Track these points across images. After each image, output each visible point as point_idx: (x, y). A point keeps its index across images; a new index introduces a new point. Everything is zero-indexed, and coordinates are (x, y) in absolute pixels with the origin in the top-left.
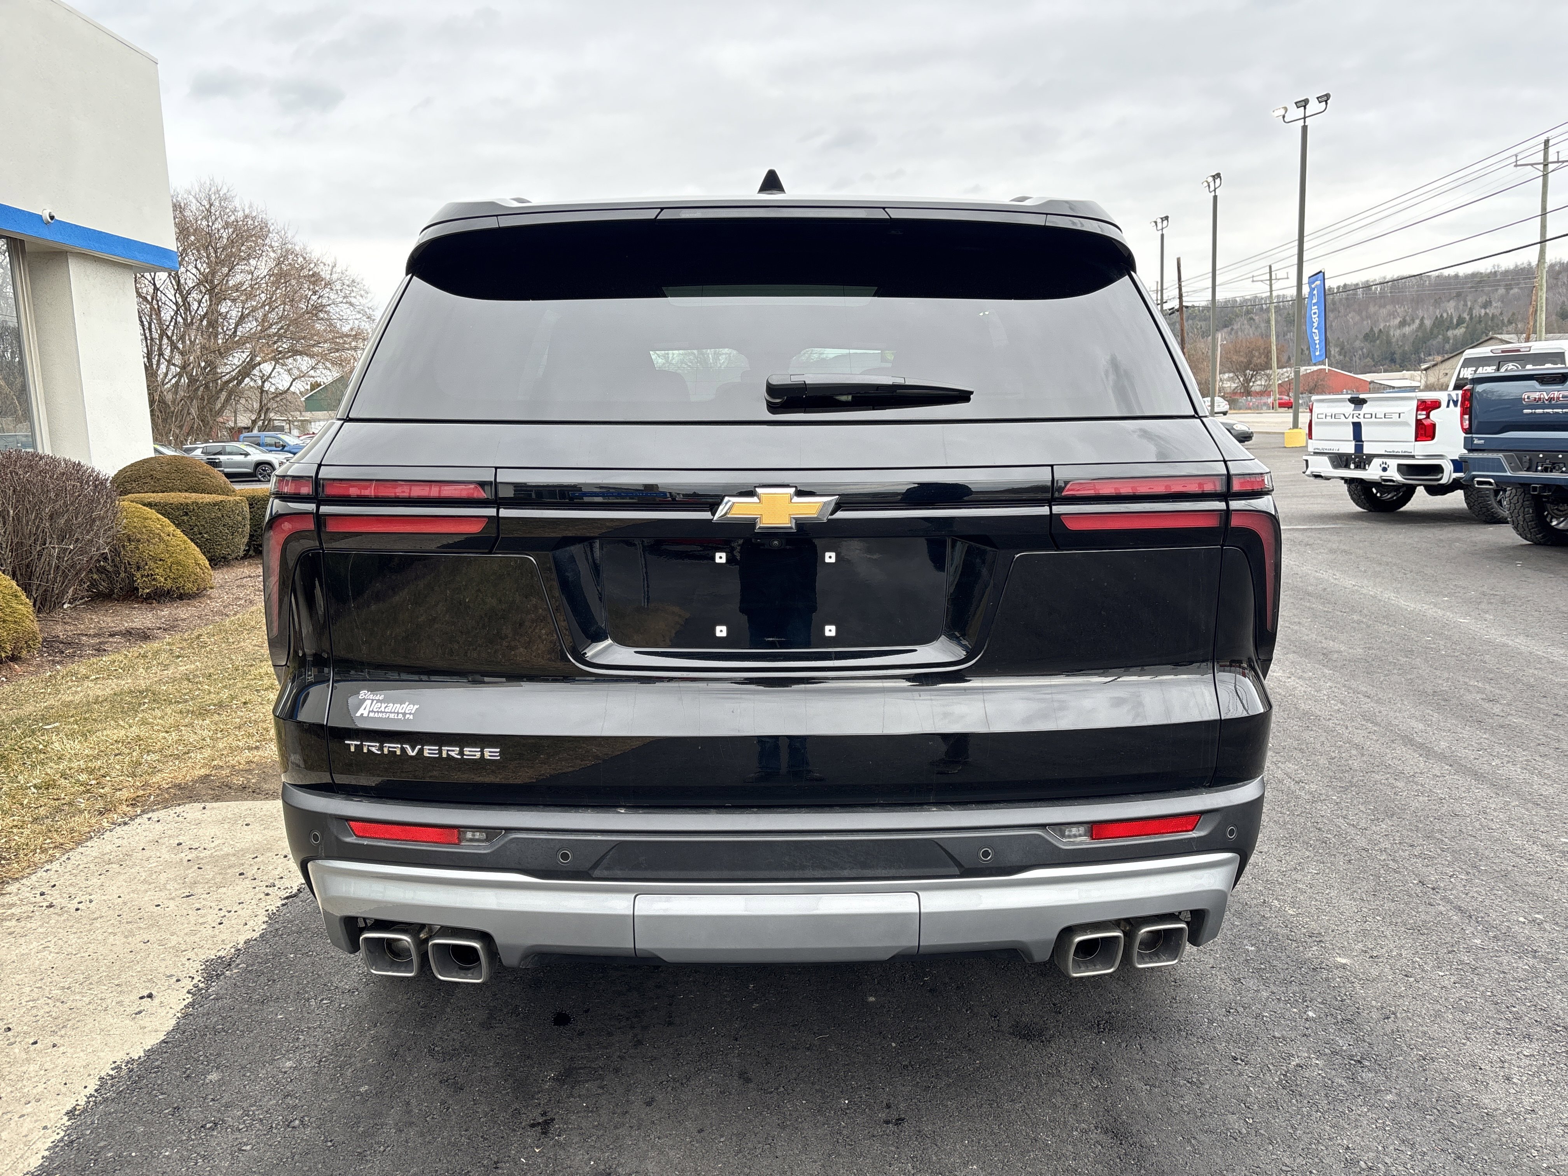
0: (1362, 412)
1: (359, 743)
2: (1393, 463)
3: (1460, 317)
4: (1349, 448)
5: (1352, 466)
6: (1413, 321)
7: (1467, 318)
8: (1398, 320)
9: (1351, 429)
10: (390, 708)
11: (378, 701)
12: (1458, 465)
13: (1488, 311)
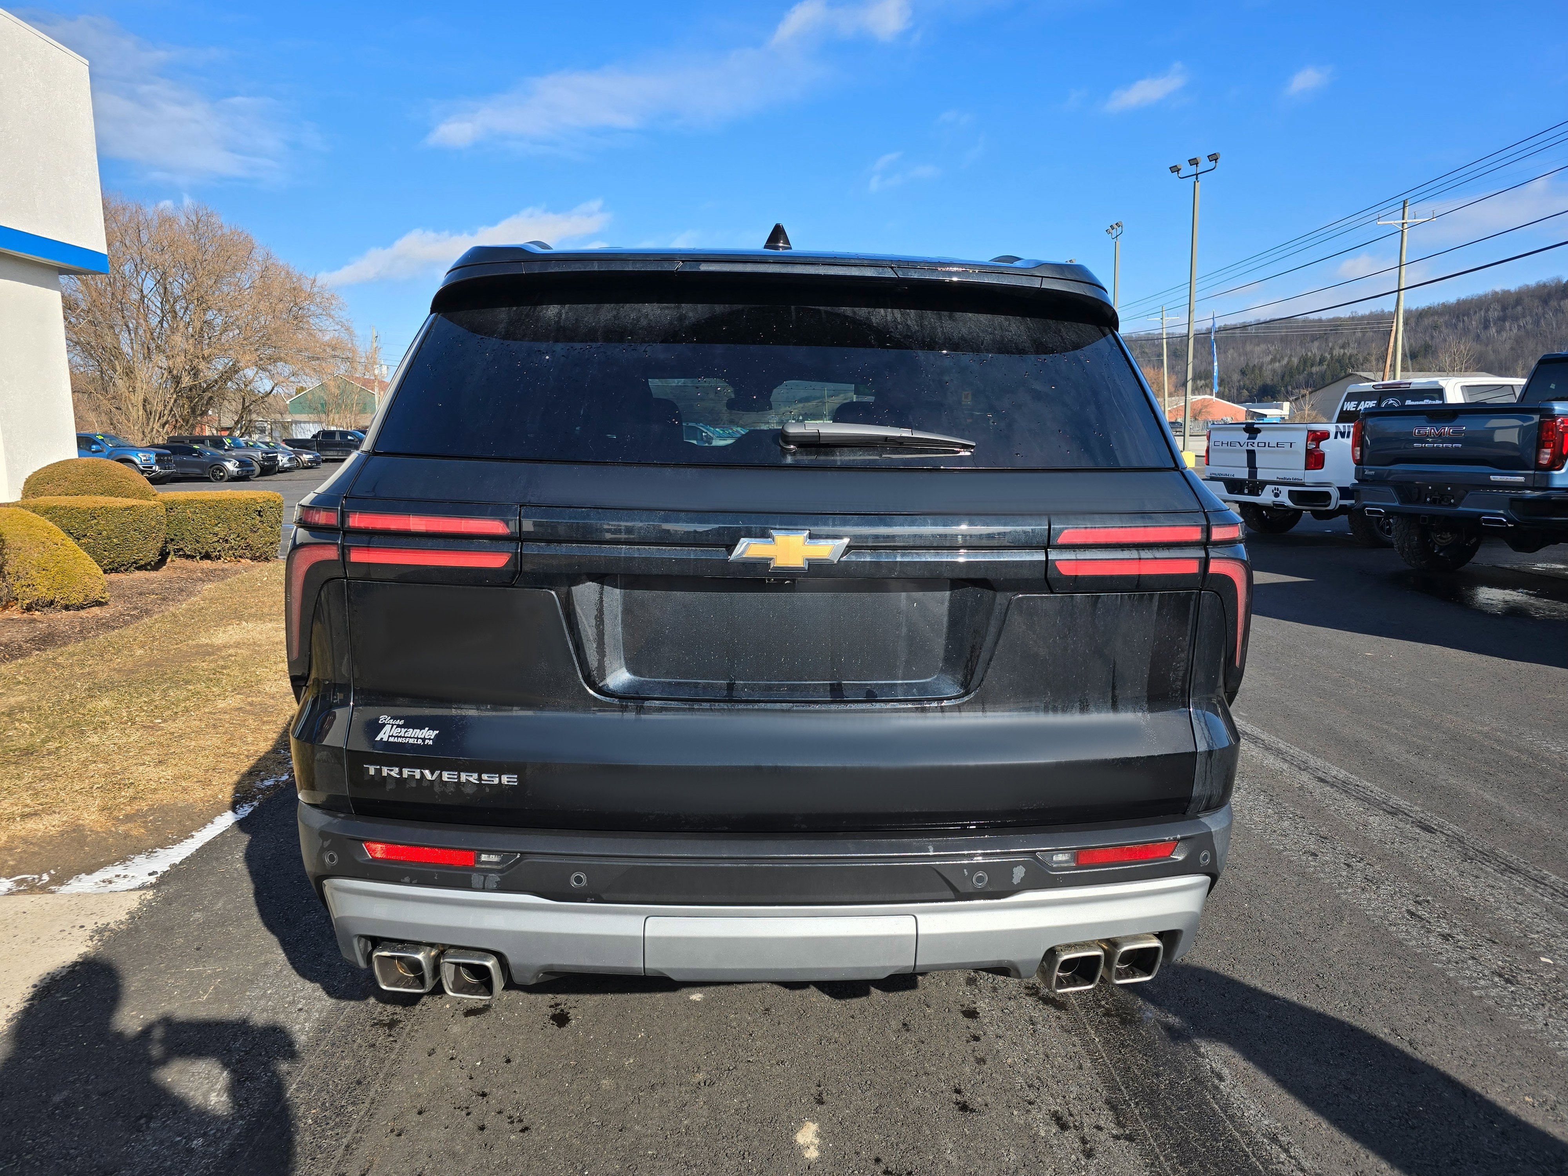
0: (1256, 441)
1: (378, 767)
2: (1285, 490)
3: (1322, 355)
4: (1243, 474)
5: (1246, 491)
6: (1282, 357)
7: (1329, 357)
8: (1271, 357)
9: (1245, 456)
10: (410, 733)
11: (398, 726)
12: (1345, 492)
13: (1346, 351)
